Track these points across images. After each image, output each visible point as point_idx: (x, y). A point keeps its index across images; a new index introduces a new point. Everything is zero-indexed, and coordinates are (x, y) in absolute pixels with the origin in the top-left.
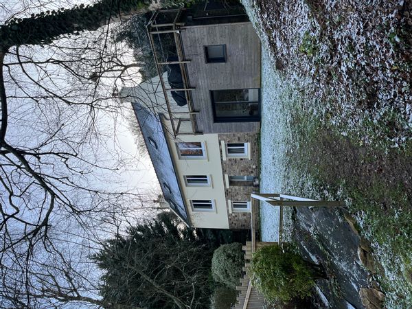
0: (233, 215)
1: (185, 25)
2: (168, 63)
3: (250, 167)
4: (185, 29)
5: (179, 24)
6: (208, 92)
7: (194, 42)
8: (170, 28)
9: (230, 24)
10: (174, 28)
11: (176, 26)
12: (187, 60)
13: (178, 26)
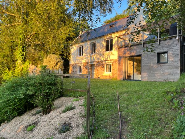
0: (76, 66)
1: (181, 41)
2: (159, 32)
3: (99, 74)
4: (179, 41)
5: (182, 38)
6: (140, 54)
7: (170, 47)
8: (180, 33)
9: (180, 65)
10: (180, 35)
11: (181, 36)
12: (159, 42)
13: (181, 37)
